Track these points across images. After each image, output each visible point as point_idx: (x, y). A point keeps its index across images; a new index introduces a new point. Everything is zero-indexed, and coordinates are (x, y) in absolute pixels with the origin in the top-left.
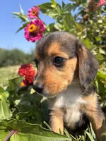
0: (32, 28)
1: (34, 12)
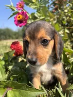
0: (19, 17)
1: (20, 5)
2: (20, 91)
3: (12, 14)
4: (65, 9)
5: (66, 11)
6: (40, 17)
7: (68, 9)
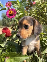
2: (15, 58)
3: (1, 10)
4: (33, 9)
5: (34, 11)
6: (20, 13)
7: (35, 9)
